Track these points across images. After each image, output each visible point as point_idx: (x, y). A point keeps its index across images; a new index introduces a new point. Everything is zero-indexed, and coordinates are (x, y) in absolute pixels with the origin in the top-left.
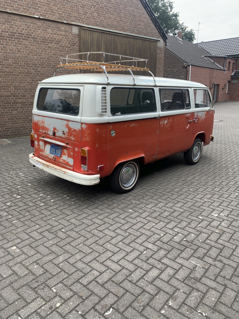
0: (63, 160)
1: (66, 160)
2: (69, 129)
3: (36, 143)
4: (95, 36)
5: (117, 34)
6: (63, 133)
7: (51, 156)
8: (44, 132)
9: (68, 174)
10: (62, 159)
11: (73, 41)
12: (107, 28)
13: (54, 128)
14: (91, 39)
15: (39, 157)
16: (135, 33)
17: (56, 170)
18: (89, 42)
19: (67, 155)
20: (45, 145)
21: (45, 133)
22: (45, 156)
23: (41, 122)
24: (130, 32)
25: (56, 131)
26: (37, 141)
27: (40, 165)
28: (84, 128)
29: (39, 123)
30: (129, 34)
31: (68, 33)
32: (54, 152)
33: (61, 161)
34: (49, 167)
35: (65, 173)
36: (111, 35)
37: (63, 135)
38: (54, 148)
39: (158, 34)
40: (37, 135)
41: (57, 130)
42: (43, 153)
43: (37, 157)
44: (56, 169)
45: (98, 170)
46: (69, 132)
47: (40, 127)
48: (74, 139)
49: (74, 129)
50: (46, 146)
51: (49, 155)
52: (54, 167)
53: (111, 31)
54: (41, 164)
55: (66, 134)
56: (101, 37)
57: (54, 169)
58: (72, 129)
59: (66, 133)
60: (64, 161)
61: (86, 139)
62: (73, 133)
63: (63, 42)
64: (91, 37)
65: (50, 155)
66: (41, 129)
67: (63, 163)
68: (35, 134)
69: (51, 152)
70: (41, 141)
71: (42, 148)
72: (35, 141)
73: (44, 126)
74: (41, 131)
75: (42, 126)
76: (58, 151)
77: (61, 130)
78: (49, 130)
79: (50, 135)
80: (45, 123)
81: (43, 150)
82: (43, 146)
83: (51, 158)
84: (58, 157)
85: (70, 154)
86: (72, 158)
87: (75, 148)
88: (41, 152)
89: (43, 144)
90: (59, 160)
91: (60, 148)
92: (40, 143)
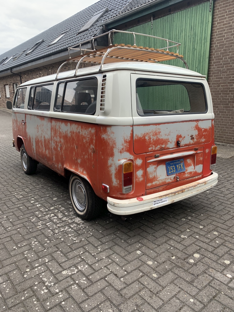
1: (193, 170)
2: (199, 130)
3: (139, 173)
6: (191, 138)
7: (171, 178)
8: (159, 149)
10: (188, 173)
13: (177, 136)
15: (147, 194)
21: (162, 149)
25: (180, 139)
26: (143, 169)
27: (165, 200)
32: (174, 170)
37: (192, 142)
38: (172, 165)
40: (142, 159)
42: (154, 183)
46: (198, 134)
47: (150, 144)
48: (205, 140)
51: (166, 179)
58: (203, 130)
59: (195, 137)
60: (191, 173)
62: (204, 134)
65: (168, 179)
66: (152, 146)
67: (189, 177)
68: (136, 159)
69: (169, 173)
70: (150, 165)
71: (152, 176)
72: (136, 172)
73: (159, 139)
74: (152, 149)
75: (155, 139)
76: (180, 166)
77: (188, 135)
78: (169, 141)
79: (171, 148)
80: (161, 134)
81: (154, 177)
82: (155, 171)
83: (170, 181)
84: (182, 173)
85: (199, 160)
86: (201, 164)
87: (205, 149)
88: (151, 183)
89: (155, 168)
90: (184, 176)
91: (181, 160)
92: (148, 169)
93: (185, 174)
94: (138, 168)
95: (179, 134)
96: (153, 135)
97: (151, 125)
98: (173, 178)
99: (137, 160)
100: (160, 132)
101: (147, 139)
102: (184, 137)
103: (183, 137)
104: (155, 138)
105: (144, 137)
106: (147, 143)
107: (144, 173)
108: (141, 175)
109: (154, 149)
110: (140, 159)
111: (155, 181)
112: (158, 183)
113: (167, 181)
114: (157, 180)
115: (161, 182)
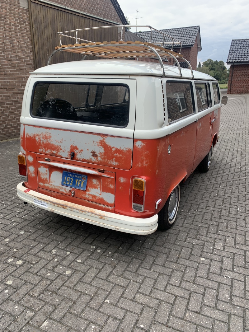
0: (91, 195)
1: (98, 195)
2: (107, 148)
3: (31, 169)
4: (49, 14)
5: (74, 13)
6: (92, 154)
7: (66, 189)
8: (50, 153)
9: (109, 219)
10: (89, 194)
11: (22, 18)
12: (62, 4)
13: (71, 146)
14: (44, 16)
15: (39, 191)
16: (93, 14)
17: (84, 213)
18: (43, 21)
19: (99, 188)
20: (50, 172)
21: (52, 154)
22: (52, 189)
23: (41, 136)
24: (88, 12)
25: (76, 151)
26: (34, 167)
27: (45, 204)
28: (140, 147)
29: (37, 139)
30: (88, 14)
31: (14, 7)
32: (70, 182)
33: (87, 196)
34: (68, 208)
35: (101, 217)
36: (67, 14)
37: (94, 159)
38: (71, 177)
39: (117, 17)
40: (33, 157)
41: (80, 149)
42: (46, 185)
43: (35, 190)
44: (82, 211)
45: (156, 208)
46: (105, 153)
47: (40, 145)
48: (117, 163)
49: (118, 148)
50: (52, 174)
51: (59, 187)
52: (78, 208)
53: (67, 8)
54: (49, 203)
55: (101, 157)
56: (56, 15)
58: (113, 149)
59: (98, 155)
60: (94, 196)
61: (142, 165)
62: (115, 155)
63: (8, 18)
64: (44, 14)
65: (62, 188)
66: (42, 149)
67: (90, 199)
68: (28, 155)
69: (64, 183)
70: (42, 166)
71: (43, 177)
72: (28, 167)
73: (49, 144)
74: (42, 151)
75: (45, 142)
76: (81, 182)
77: (88, 150)
78: (61, 149)
79: (64, 157)
80: (51, 138)
81: (46, 179)
82: (47, 174)
83: (65, 192)
84: (81, 191)
85: (108, 186)
86: (112, 193)
87: (119, 177)
88: (43, 183)
89: (47, 171)
90: (83, 196)
91: (83, 176)
92: (39, 169)
93: (86, 194)
94: (30, 164)
95: (73, 145)
96: (43, 138)
97: (41, 128)
98: (68, 191)
100: (50, 137)
101: (37, 140)
102: (82, 150)
104: (45, 141)
105: (34, 137)
106: (37, 143)
107: (35, 170)
108: (33, 171)
109: (44, 151)
110: (31, 156)
111: (47, 183)
112: (50, 187)
113: (61, 190)
114: (50, 184)
115: (53, 187)
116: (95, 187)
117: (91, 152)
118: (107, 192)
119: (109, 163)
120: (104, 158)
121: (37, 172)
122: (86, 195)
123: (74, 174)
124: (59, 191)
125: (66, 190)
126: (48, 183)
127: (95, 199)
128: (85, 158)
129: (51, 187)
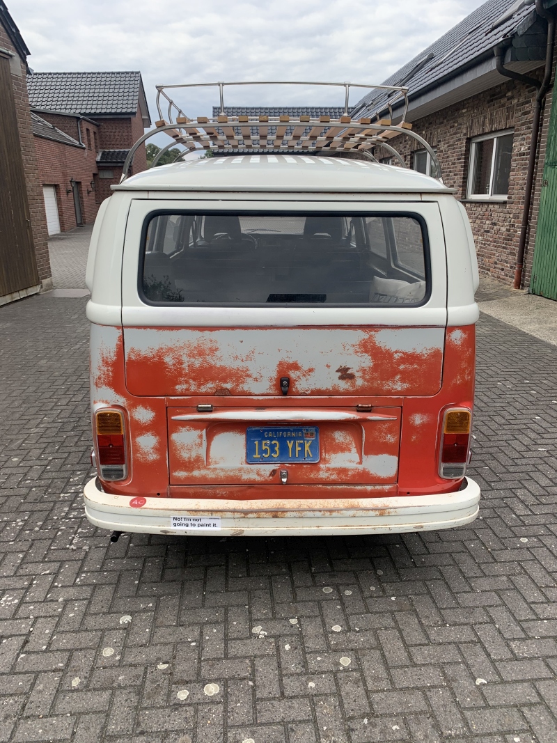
0: (334, 469)
1: (352, 466)
2: (379, 355)
3: (147, 443)
6: (339, 374)
8: (213, 391)
9: (400, 511)
10: (328, 469)
13: (281, 364)
15: (173, 495)
20: (210, 438)
21: (222, 392)
22: (216, 479)
23: (184, 352)
25: (293, 375)
26: (157, 433)
27: (212, 522)
28: (459, 343)
29: (168, 360)
33: (323, 475)
34: (288, 514)
35: (382, 512)
37: (344, 385)
38: (271, 439)
39: (4, 35)
40: (153, 410)
42: (196, 473)
43: (158, 495)
46: (375, 368)
47: (180, 375)
48: (406, 385)
49: (409, 350)
50: (213, 443)
51: (240, 470)
55: (363, 377)
57: (318, 514)
58: (396, 356)
59: (357, 374)
60: (343, 471)
62: (402, 367)
65: (249, 472)
66: (187, 382)
67: (333, 480)
68: (134, 406)
69: (255, 456)
70: (183, 427)
71: (188, 455)
72: (134, 437)
73: (211, 367)
74: (187, 390)
75: (197, 366)
76: (302, 446)
77: (328, 366)
78: (249, 376)
79: (257, 393)
80: (217, 353)
81: (198, 459)
82: (201, 444)
83: (258, 478)
84: (305, 466)
85: (382, 440)
86: (392, 453)
87: (410, 415)
88: (185, 471)
89: (201, 436)
90: (312, 476)
91: (307, 430)
92: (174, 437)
93: (319, 470)
94: (141, 429)
95: (286, 359)
96: (191, 355)
97: (183, 330)
98: (268, 474)
99: (138, 410)
100: (213, 351)
101: (170, 364)
102: (311, 370)
103: (305, 368)
104: (197, 363)
105: (160, 356)
106: (169, 372)
107: (160, 443)
108: (152, 446)
109: (193, 388)
110: (146, 408)
111: (199, 468)
112: (210, 475)
113: (245, 477)
114: (209, 469)
115: (222, 474)
116: (342, 448)
117: (337, 371)
118: (376, 454)
119: (386, 387)
120: (372, 379)
121: (166, 445)
122: (321, 473)
123: (279, 431)
124: (239, 479)
125: (263, 473)
126: (205, 467)
127: (346, 476)
128: (318, 387)
129: (214, 476)
